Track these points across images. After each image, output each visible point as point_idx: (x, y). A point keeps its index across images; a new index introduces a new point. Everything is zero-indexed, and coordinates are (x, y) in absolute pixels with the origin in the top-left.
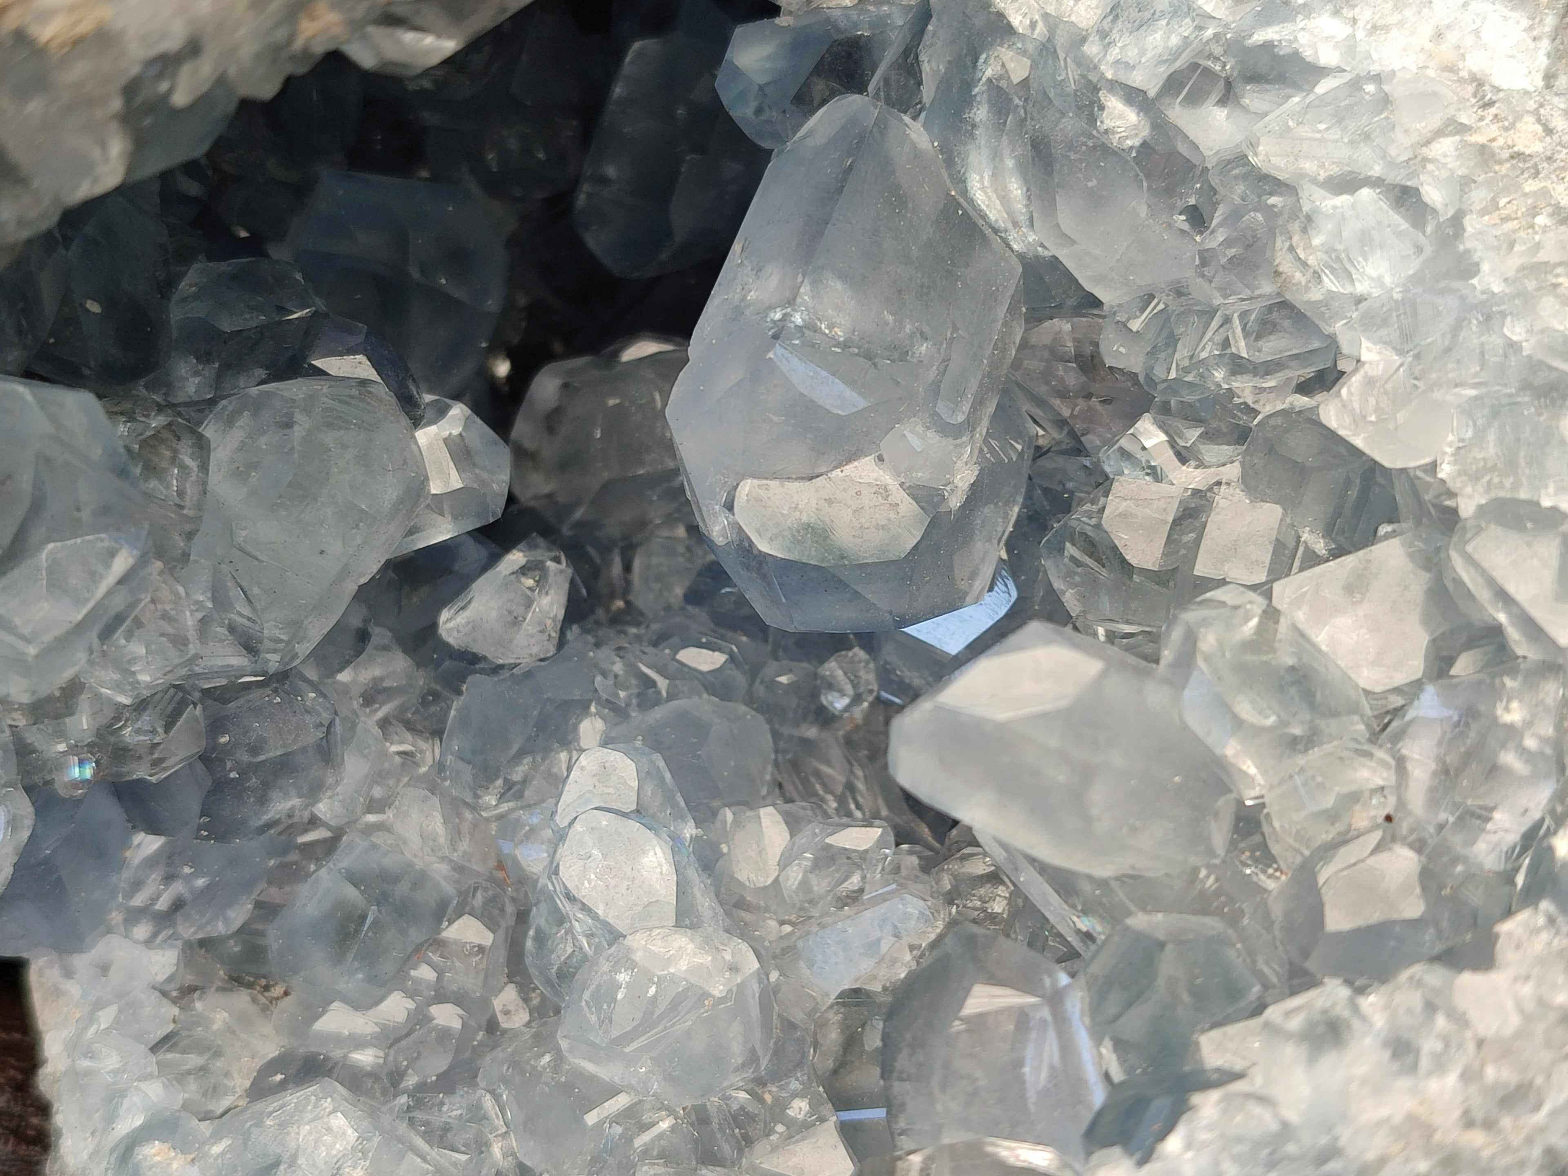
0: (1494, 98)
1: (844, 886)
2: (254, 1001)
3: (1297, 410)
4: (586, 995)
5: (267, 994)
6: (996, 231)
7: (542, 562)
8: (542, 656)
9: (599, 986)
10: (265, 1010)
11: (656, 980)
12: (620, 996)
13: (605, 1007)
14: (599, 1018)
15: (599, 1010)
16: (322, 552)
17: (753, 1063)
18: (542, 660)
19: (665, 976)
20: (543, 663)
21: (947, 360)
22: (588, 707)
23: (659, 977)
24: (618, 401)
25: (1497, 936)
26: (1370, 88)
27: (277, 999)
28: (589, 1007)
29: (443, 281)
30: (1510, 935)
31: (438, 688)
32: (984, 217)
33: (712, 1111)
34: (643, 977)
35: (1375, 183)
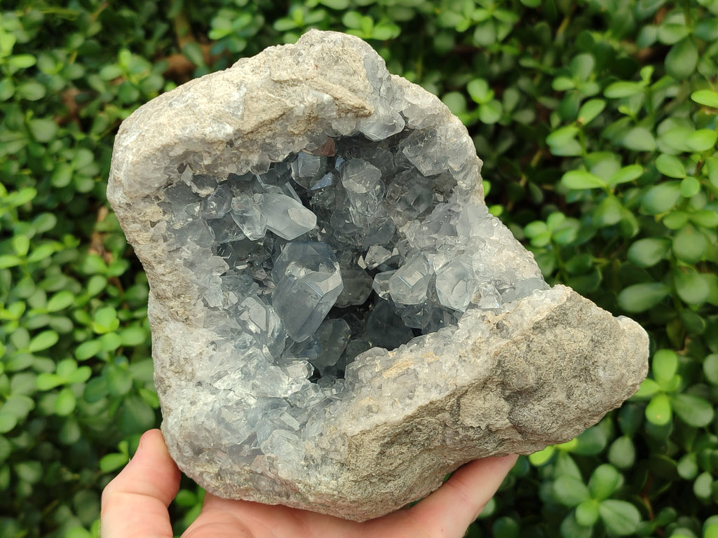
0: (185, 320)
4: (375, 181)
6: (276, 312)
7: (370, 263)
9: (373, 183)
15: (373, 179)
17: (346, 163)
18: (373, 245)
21: (290, 289)
23: (361, 184)
26: (206, 326)
28: (375, 179)
29: (379, 322)
31: (394, 244)
32: (278, 315)
33: (356, 157)
34: (364, 185)
35: (210, 308)
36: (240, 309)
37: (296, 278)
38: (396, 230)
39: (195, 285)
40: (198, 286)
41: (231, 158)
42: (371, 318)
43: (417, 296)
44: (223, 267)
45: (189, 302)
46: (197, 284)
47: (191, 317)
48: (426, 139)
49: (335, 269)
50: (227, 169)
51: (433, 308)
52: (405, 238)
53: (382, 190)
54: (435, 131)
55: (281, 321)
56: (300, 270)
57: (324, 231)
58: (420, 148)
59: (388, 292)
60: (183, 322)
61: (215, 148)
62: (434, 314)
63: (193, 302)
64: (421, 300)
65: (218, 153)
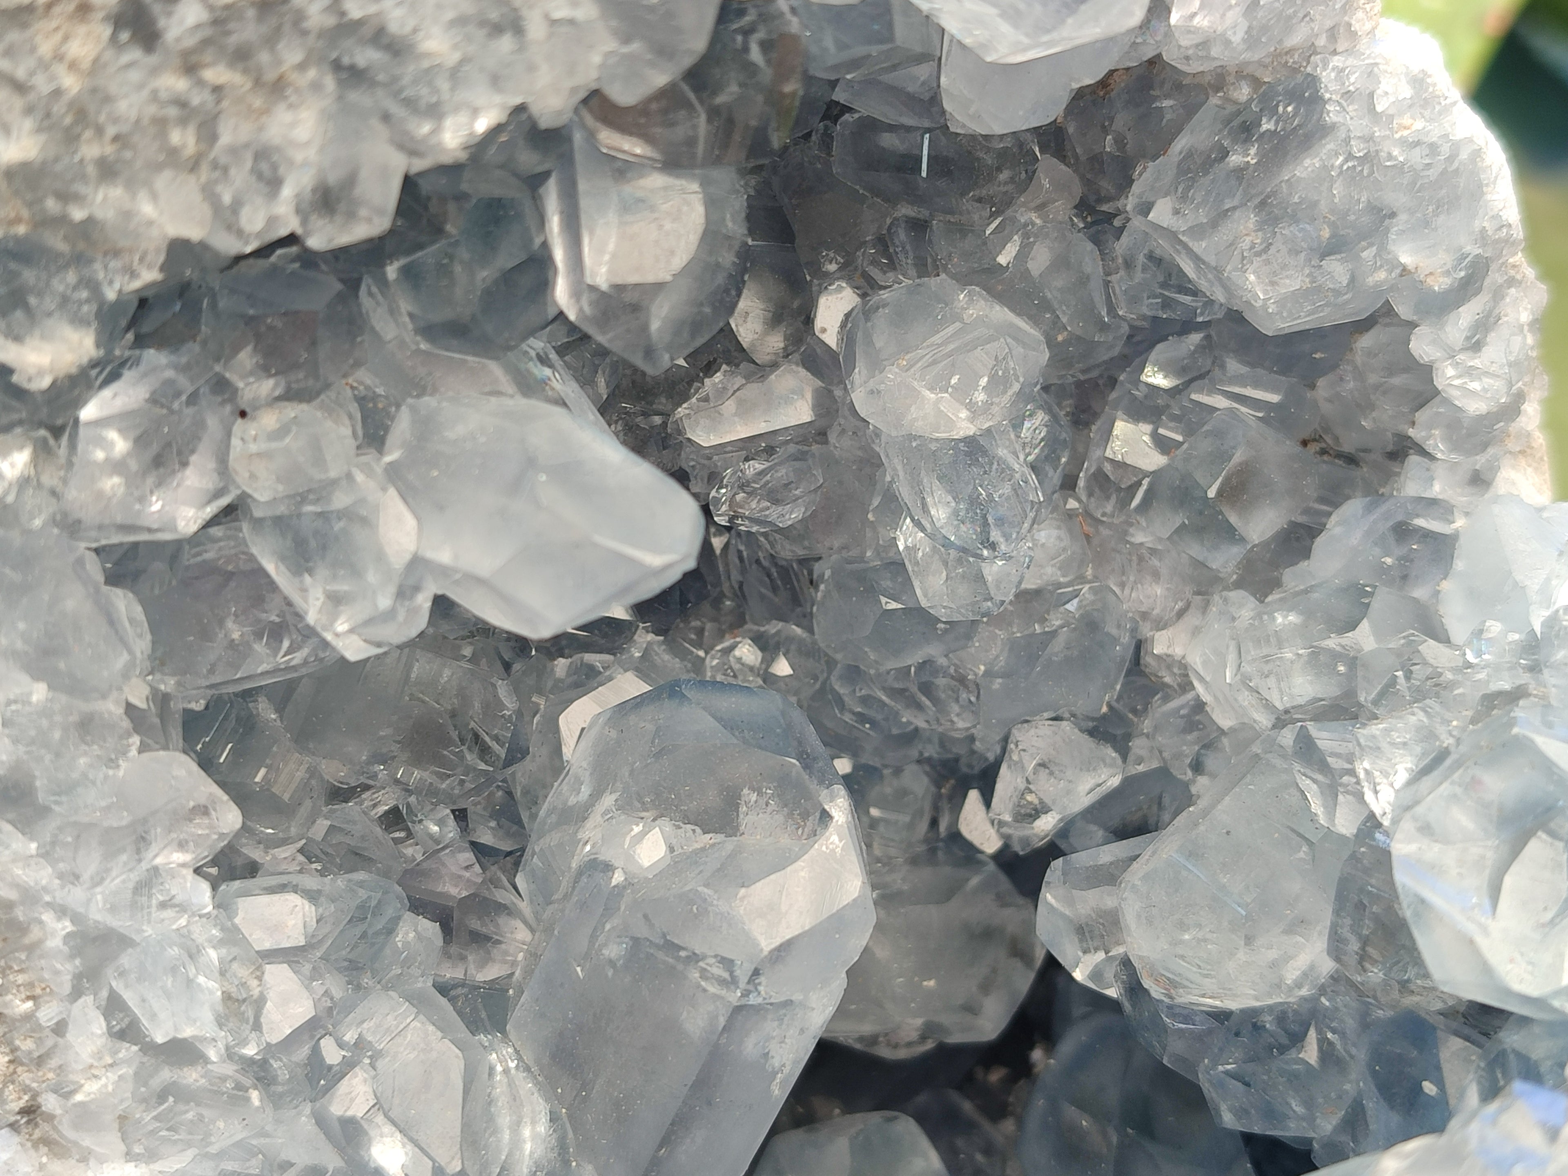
0: (19, 1117)
1: (763, 467)
2: (1336, 439)
3: (262, 846)
4: (1016, 387)
5: (1323, 445)
6: (528, 1069)
7: (1016, 820)
8: (1025, 725)
9: (1005, 392)
10: (1327, 429)
11: (950, 390)
12: (986, 379)
13: (1000, 373)
14: (1007, 363)
15: (1006, 370)
16: (1228, 833)
17: (869, 310)
18: (1027, 721)
19: (941, 391)
20: (1028, 718)
21: (593, 937)
22: (986, 671)
23: (947, 392)
24: (925, 983)
25: (162, 269)
26: (138, 1149)
27: (1315, 440)
28: (1015, 374)
29: (1084, 1123)
30: (150, 267)
31: (1130, 716)
32: (537, 1083)
33: (912, 272)
34: (962, 394)
35: (149, 1048)
36: (332, 1054)
37: (618, 878)
38: (1139, 646)
39: (48, 917)
40: (67, 926)
41: (161, 124)
42: (1040, 1103)
43: (1274, 965)
44: (203, 810)
45: (28, 1017)
46: (62, 911)
47: (50, 1103)
48: (1267, 125)
49: (825, 817)
50: (147, 209)
51: (1365, 1023)
52: (1186, 686)
53: (1052, 446)
54: (1313, 81)
55: (554, 1118)
56: (643, 834)
57: (782, 668)
58: (1240, 172)
59: (1118, 951)
60: (13, 1127)
61: (45, 48)
62: (1377, 1056)
63: (48, 1014)
64: (1299, 985)
65: (71, 83)
